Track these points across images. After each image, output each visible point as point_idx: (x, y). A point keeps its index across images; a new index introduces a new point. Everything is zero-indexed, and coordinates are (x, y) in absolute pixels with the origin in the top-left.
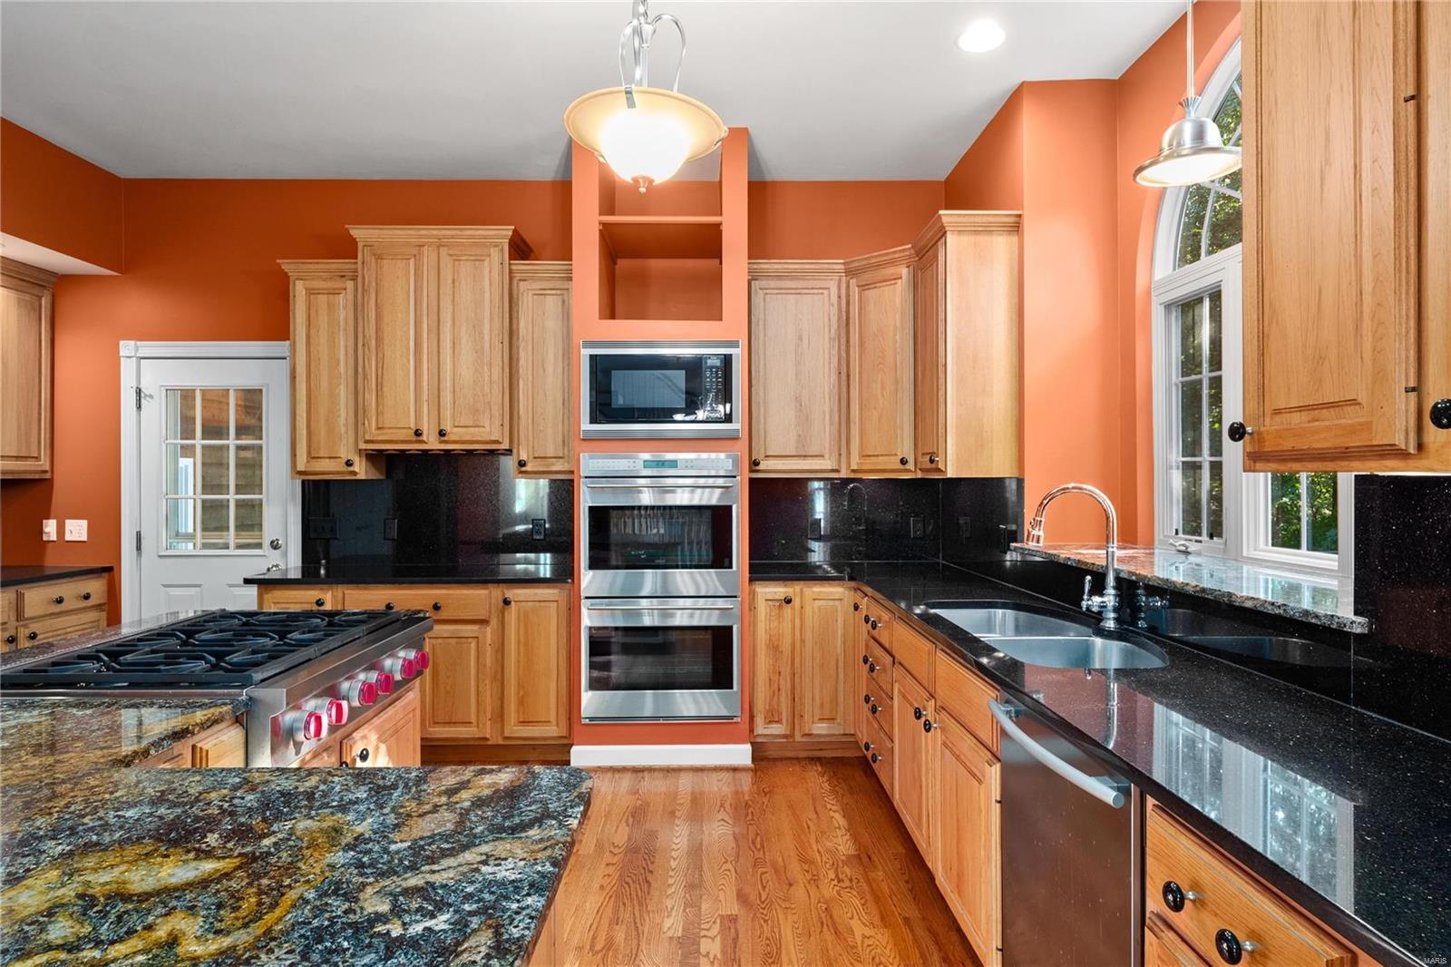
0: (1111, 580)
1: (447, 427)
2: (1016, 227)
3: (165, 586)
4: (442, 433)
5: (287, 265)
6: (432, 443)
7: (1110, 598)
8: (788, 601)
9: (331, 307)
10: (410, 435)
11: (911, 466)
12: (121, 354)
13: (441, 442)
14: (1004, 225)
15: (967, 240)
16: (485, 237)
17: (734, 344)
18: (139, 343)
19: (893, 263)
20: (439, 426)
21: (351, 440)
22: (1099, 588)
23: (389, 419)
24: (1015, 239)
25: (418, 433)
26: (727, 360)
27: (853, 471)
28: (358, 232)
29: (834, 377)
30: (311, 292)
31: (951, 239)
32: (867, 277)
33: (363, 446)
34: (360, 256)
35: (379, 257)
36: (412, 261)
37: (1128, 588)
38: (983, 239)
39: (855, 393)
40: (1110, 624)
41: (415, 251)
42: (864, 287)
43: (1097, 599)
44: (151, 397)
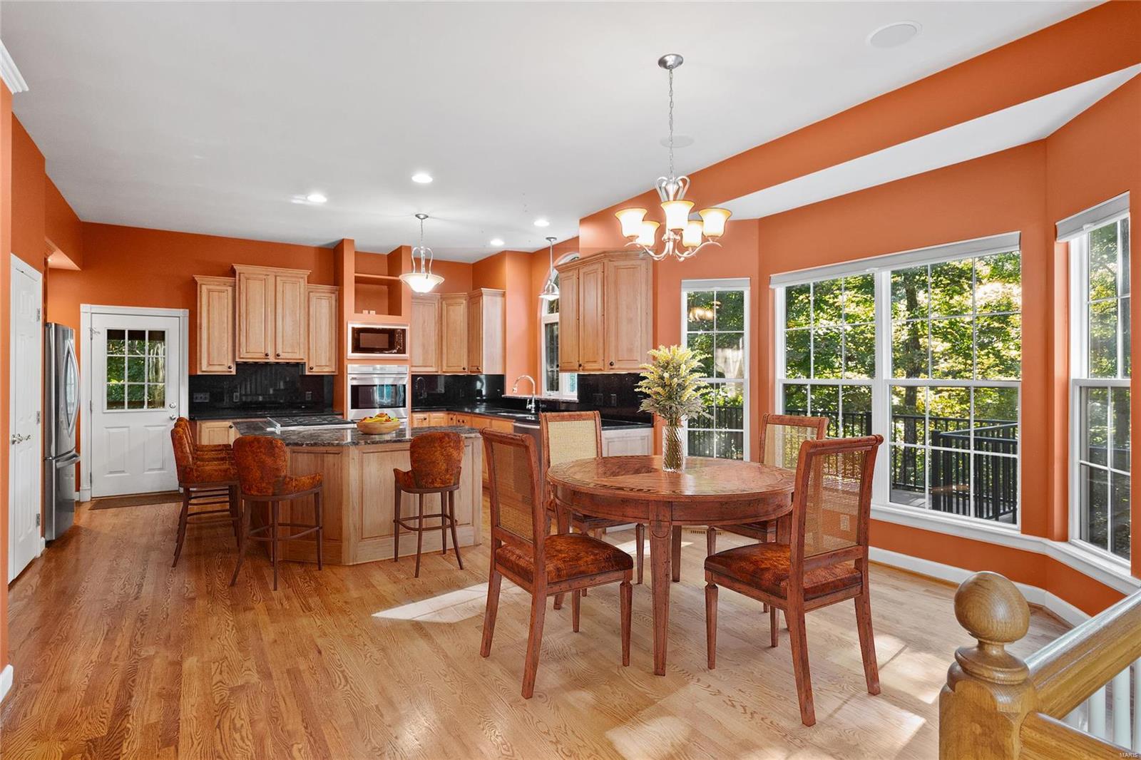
0: (533, 401)
1: (279, 352)
2: (504, 295)
3: (107, 428)
4: (278, 355)
5: (197, 278)
6: (272, 359)
7: (533, 405)
8: (425, 419)
9: (219, 298)
10: (263, 355)
11: (466, 370)
12: (81, 310)
13: (276, 359)
14: (499, 294)
15: (489, 297)
16: (297, 274)
17: (407, 325)
18: (92, 306)
19: (460, 298)
20: (276, 352)
21: (230, 357)
22: (530, 403)
23: (251, 349)
24: (503, 299)
25: (267, 355)
26: (404, 331)
27: (444, 372)
28: (238, 268)
29: (436, 337)
30: (209, 291)
31: (484, 297)
32: (450, 301)
33: (238, 360)
34: (237, 277)
35: (247, 279)
36: (263, 282)
37: (537, 402)
38: (494, 298)
39: (444, 343)
40: (533, 412)
41: (265, 277)
42: (448, 305)
43: (530, 406)
44: (99, 333)
